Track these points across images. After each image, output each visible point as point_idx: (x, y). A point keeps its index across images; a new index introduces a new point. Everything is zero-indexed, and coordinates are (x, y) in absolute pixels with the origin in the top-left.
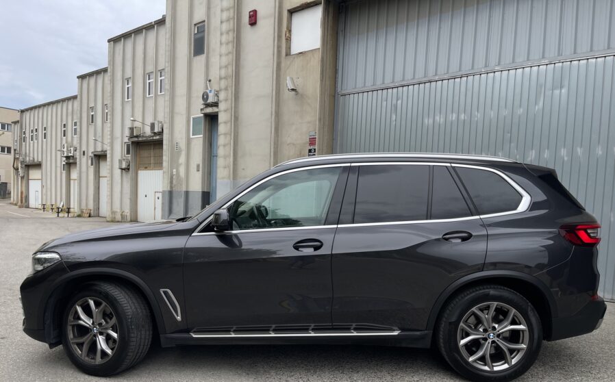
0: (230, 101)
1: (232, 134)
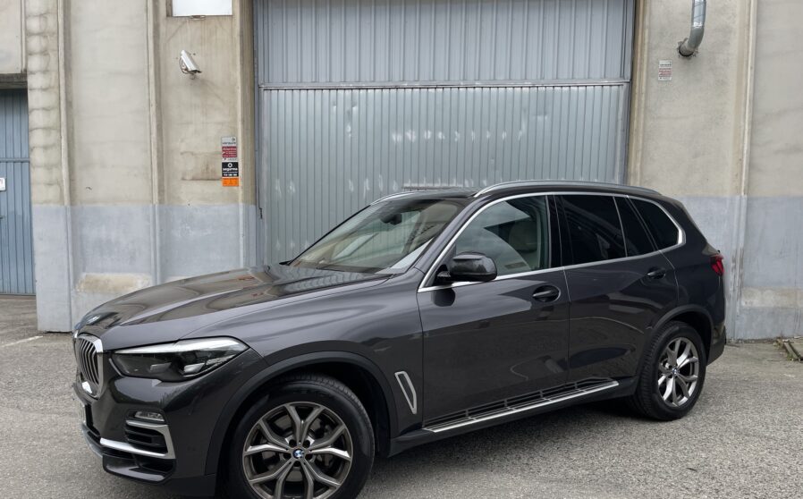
0: (54, 75)
1: (64, 129)
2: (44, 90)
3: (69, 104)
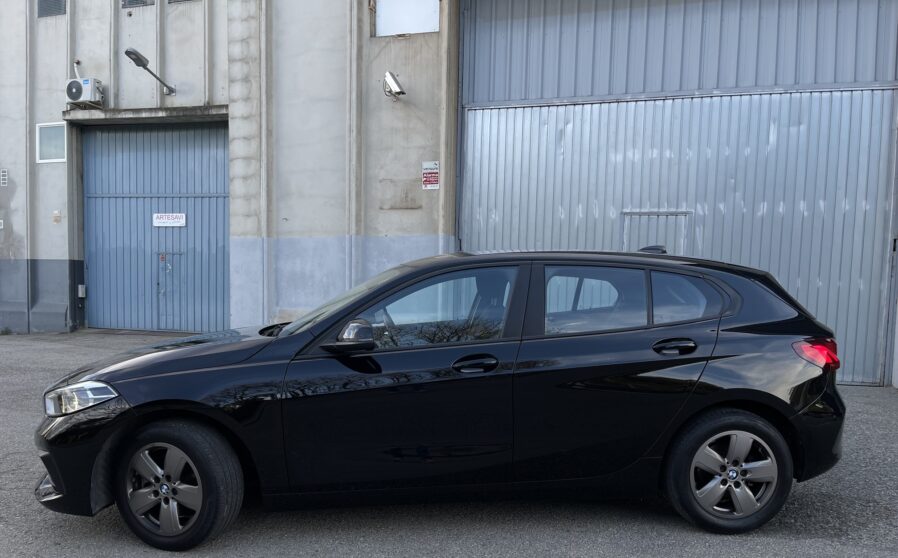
1: (264, 158)
2: (246, 118)
3: (269, 133)
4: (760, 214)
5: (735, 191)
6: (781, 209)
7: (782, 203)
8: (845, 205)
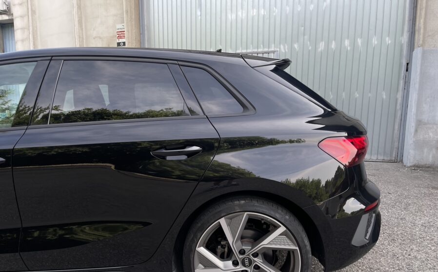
4: (320, 50)
5: (304, 35)
6: (333, 46)
7: (333, 42)
8: (375, 41)
